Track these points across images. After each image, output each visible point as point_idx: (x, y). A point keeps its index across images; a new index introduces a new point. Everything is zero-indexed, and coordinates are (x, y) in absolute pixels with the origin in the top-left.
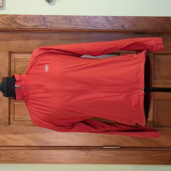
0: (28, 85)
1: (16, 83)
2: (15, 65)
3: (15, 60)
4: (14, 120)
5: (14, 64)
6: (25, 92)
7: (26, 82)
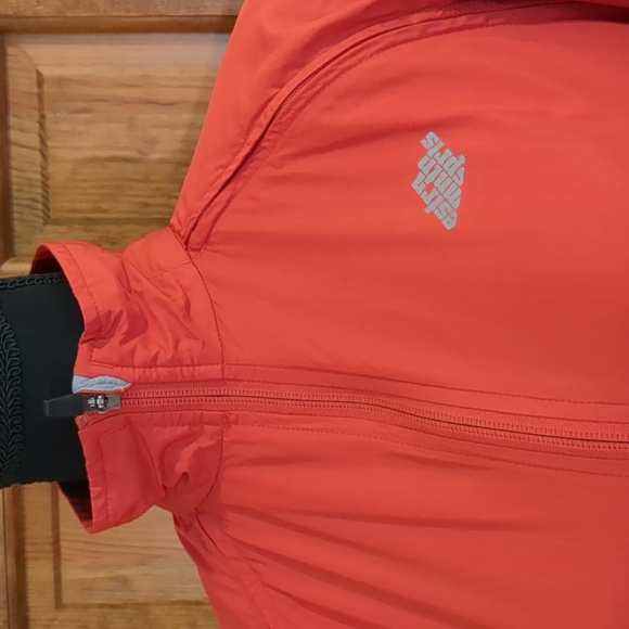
0: (213, 371)
1: (83, 348)
2: (43, 141)
3: (40, 96)
4: (59, 605)
5: (36, 127)
6: (187, 439)
7: (190, 336)
